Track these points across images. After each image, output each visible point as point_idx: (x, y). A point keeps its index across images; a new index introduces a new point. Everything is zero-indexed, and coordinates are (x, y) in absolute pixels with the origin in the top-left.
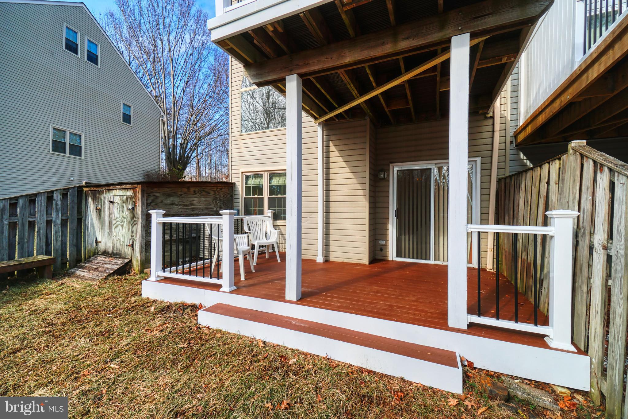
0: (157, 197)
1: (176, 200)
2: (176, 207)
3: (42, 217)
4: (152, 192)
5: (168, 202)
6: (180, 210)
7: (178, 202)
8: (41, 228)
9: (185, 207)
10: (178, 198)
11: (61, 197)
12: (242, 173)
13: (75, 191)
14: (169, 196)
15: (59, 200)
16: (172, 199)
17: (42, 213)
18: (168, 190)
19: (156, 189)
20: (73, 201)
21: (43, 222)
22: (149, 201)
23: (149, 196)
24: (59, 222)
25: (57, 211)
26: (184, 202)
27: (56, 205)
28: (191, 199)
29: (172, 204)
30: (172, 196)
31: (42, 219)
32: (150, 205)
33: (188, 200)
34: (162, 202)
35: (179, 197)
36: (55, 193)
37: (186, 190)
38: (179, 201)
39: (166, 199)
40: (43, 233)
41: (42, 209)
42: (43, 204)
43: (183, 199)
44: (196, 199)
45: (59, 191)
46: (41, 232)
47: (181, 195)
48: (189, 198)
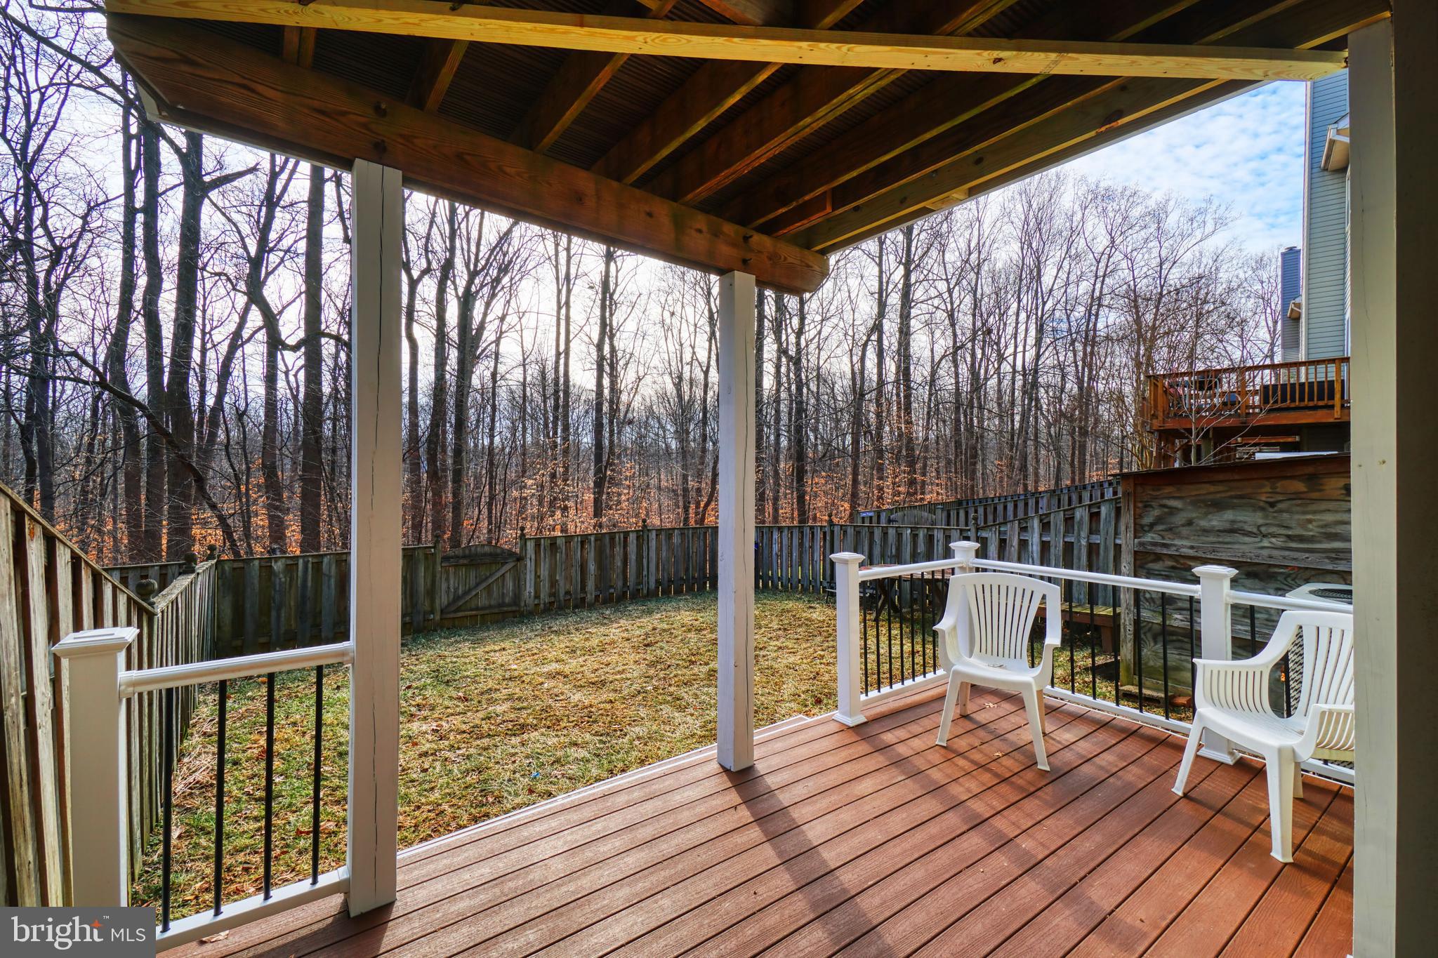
0: (1173, 511)
1: (1250, 518)
2: (1247, 539)
4: (1156, 498)
5: (1214, 523)
6: (1265, 553)
7: (1259, 527)
9: (1294, 545)
10: (1259, 514)
14: (1218, 506)
16: (1229, 515)
18: (1212, 488)
19: (1168, 490)
22: (1147, 520)
23: (1146, 506)
26: (1287, 528)
28: (1329, 518)
29: (1232, 531)
30: (1233, 507)
32: (1149, 531)
33: (1310, 521)
34: (1190, 523)
35: (1262, 509)
37: (1300, 486)
38: (1261, 521)
39: (1206, 514)
43: (1285, 515)
47: (1272, 505)
48: (1315, 512)
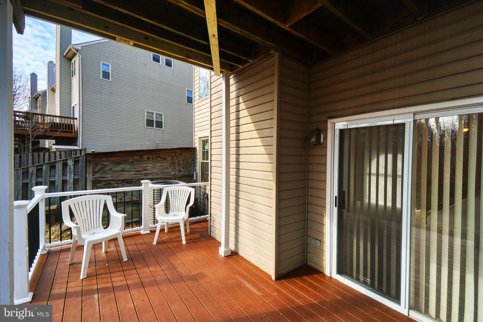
0: (105, 166)
1: (127, 167)
2: (126, 173)
3: (59, 177)
4: (100, 162)
5: (118, 169)
6: (131, 176)
7: (129, 169)
8: (59, 186)
9: (137, 173)
10: (129, 165)
11: (73, 163)
12: (200, 138)
13: (84, 158)
14: (119, 163)
15: (72, 165)
16: (122, 166)
17: (59, 175)
18: (117, 158)
19: (104, 159)
20: (82, 165)
21: (60, 182)
22: (97, 169)
23: (96, 165)
24: (72, 181)
25: (70, 173)
26: (136, 169)
27: (70, 169)
28: (144, 165)
29: (123, 171)
30: (123, 164)
31: (59, 179)
32: (97, 173)
33: (141, 167)
34: (111, 169)
35: (130, 164)
36: (68, 160)
37: (138, 157)
38: (130, 167)
39: (115, 166)
40: (60, 189)
41: (59, 172)
42: (60, 169)
43: (135, 165)
44: (150, 165)
45: (72, 159)
46: (59, 188)
47: (132, 163)
48: (142, 164)
